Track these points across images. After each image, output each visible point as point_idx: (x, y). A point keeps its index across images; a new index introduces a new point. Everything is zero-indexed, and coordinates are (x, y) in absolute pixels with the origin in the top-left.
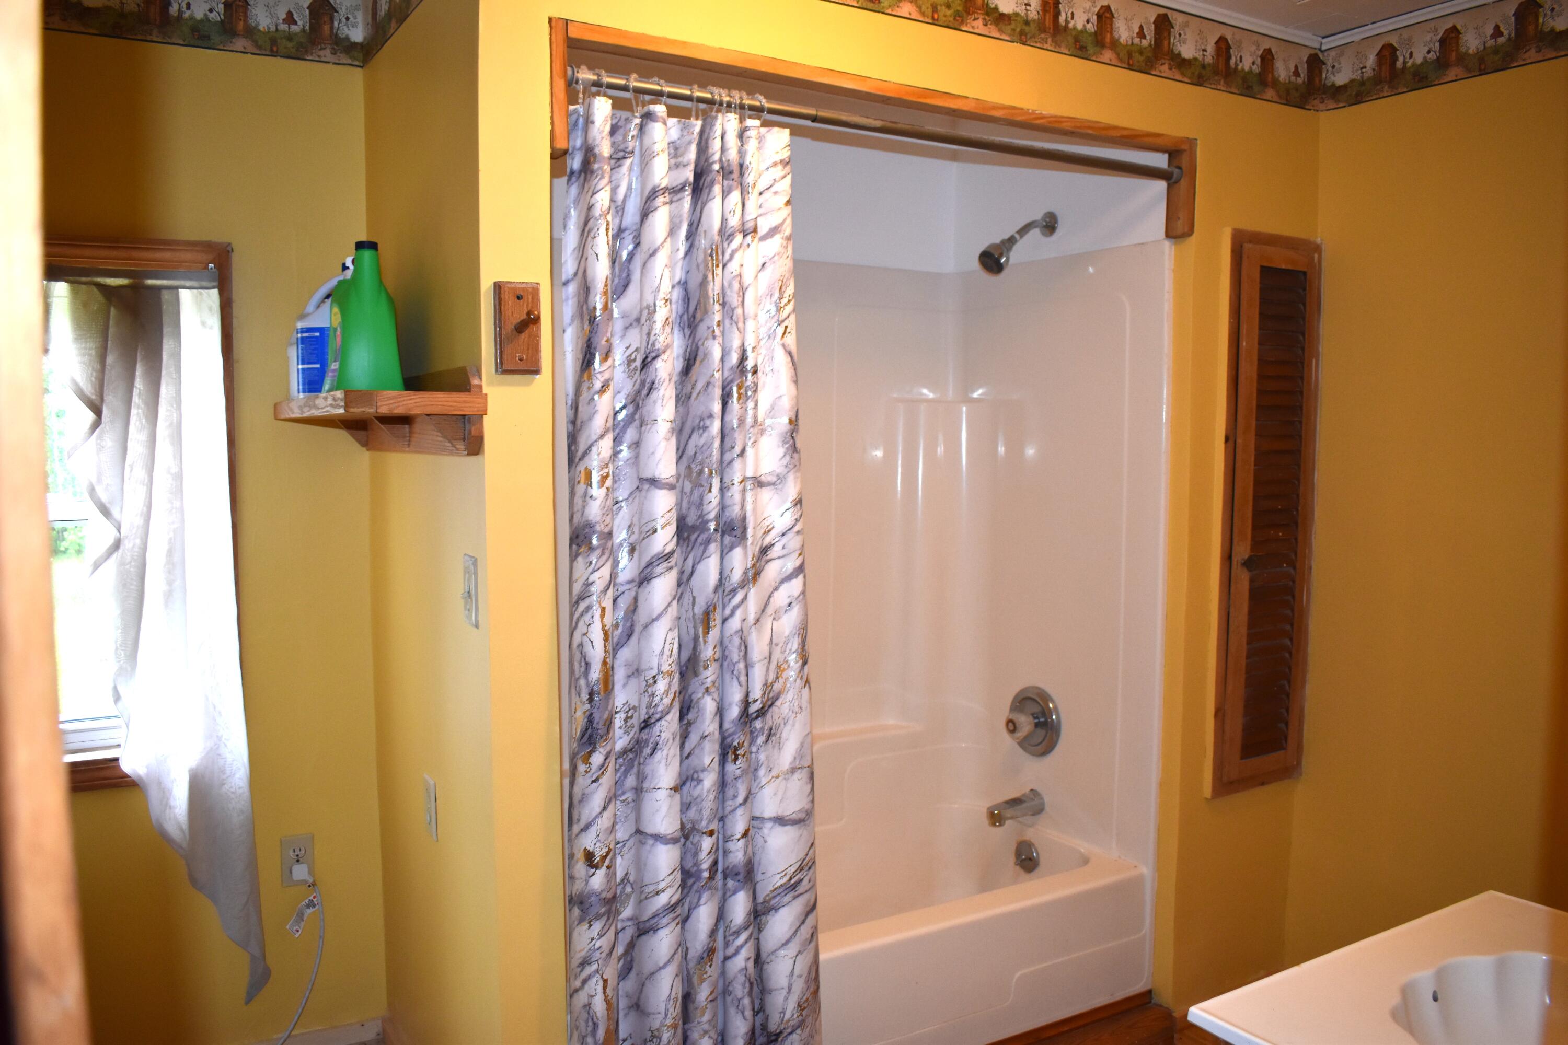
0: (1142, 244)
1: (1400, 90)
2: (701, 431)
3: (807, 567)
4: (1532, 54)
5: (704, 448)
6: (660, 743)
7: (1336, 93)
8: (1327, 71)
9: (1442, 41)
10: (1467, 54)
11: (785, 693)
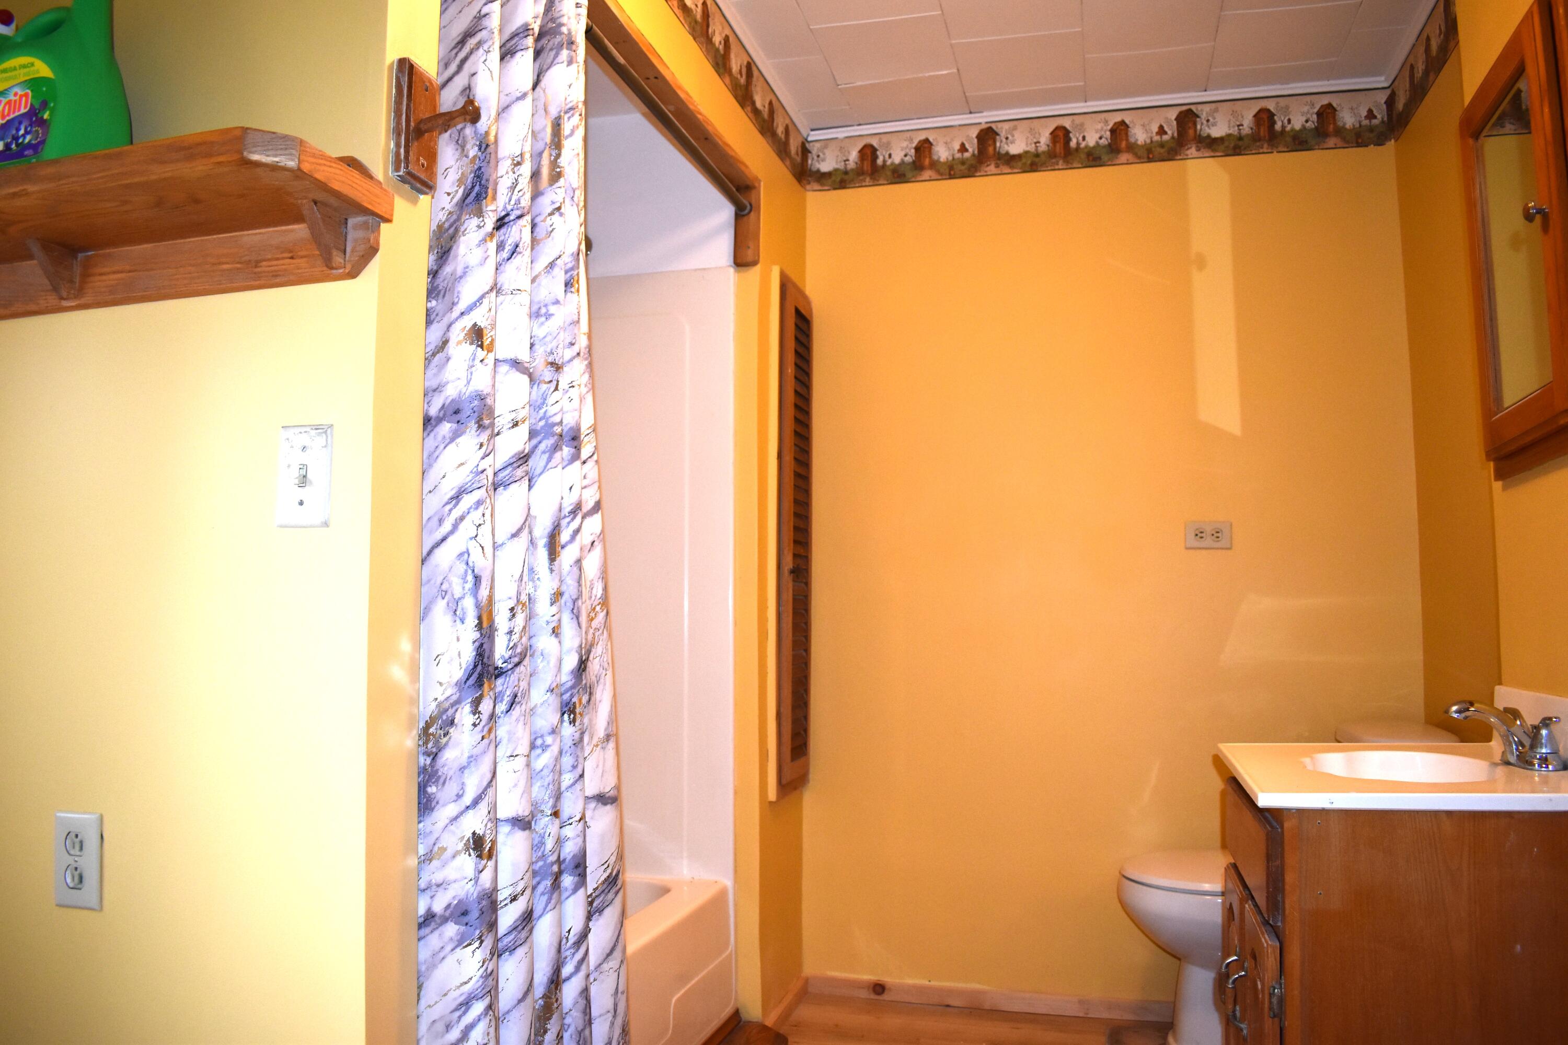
0: (704, 269)
1: (881, 182)
2: (543, 319)
3: (604, 505)
4: (992, 168)
5: (547, 339)
6: (519, 695)
7: (822, 178)
8: (813, 159)
9: (917, 149)
10: (938, 161)
11: (595, 645)
